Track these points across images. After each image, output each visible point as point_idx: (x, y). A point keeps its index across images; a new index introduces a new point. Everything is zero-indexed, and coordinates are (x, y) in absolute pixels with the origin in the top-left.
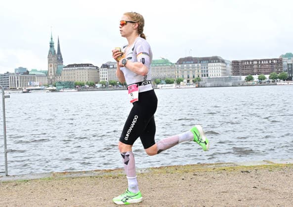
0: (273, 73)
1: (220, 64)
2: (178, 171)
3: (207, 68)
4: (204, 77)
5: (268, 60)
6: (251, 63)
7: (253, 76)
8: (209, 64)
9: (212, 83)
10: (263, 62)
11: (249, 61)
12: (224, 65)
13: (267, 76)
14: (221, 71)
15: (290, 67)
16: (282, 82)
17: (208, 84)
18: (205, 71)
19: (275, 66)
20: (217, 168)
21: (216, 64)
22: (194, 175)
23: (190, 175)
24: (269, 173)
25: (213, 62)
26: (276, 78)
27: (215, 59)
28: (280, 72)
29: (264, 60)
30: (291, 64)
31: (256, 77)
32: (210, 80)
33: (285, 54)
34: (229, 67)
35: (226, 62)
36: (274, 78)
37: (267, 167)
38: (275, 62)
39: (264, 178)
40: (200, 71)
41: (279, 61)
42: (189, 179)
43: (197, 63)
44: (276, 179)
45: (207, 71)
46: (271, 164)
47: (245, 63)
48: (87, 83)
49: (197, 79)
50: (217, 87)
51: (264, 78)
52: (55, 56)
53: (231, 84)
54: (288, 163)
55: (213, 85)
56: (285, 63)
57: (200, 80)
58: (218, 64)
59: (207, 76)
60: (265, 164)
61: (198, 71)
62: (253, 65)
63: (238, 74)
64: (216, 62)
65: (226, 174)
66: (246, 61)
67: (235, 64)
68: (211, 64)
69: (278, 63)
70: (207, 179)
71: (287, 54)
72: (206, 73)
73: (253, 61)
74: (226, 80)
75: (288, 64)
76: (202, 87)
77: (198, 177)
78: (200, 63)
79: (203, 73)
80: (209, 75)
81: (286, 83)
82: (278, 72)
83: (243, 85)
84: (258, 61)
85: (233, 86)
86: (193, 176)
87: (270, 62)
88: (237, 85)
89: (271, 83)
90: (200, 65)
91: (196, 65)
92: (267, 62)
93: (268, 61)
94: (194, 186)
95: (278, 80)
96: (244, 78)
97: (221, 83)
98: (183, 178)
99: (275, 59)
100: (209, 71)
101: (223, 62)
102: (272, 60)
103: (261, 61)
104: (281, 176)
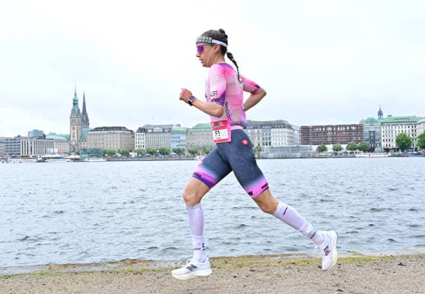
0: (351, 142)
1: (286, 130)
2: (228, 265)
3: (270, 134)
4: (265, 146)
5: (346, 126)
6: (324, 129)
7: (327, 146)
8: (272, 130)
9: (276, 154)
10: (338, 129)
11: (322, 127)
12: (292, 131)
13: (344, 146)
14: (286, 138)
15: (372, 135)
16: (362, 154)
17: (271, 155)
18: (266, 138)
19: (353, 134)
20: (284, 262)
21: (280, 130)
22: (251, 271)
23: (246, 270)
24: (358, 269)
25: (277, 128)
26: (355, 149)
27: (281, 125)
28: (360, 141)
29: (340, 126)
30: (374, 132)
31: (330, 147)
32: (273, 150)
33: (366, 119)
34: (297, 134)
35: (294, 127)
36: (353, 149)
37: (354, 260)
38: (353, 128)
39: (353, 277)
40: (261, 138)
41: (359, 128)
42: (244, 277)
43: (257, 128)
44: (368, 278)
45: (270, 138)
46: (358, 256)
47: (317, 129)
48: (119, 152)
49: (257, 148)
50: (282, 158)
51: (340, 149)
52: (80, 117)
53: (299, 154)
54: (383, 255)
55: (277, 157)
56: (366, 131)
57: (260, 150)
58: (283, 130)
59: (270, 144)
60: (352, 257)
61: (259, 139)
62: (326, 132)
63: (308, 143)
64: (280, 127)
65: (296, 270)
66: (318, 127)
67: (305, 131)
68: (274, 130)
69: (357, 131)
70: (269, 278)
71: (368, 119)
72: (268, 141)
73: (326, 127)
74: (294, 150)
75: (370, 132)
76: (263, 158)
77: (257, 274)
78: (261, 128)
79: (265, 141)
80: (272, 144)
81: (367, 155)
82: (357, 142)
83: (314, 157)
84: (332, 127)
85: (301, 158)
86: (251, 273)
87: (348, 128)
88: (306, 156)
89: (349, 155)
90: (261, 130)
91: (256, 131)
92: (344, 129)
93: (346, 127)
94: (251, 287)
95: (358, 151)
96: (315, 148)
97: (287, 154)
98: (236, 275)
99: (354, 125)
100: (272, 139)
101: (290, 127)
102: (350, 126)
103: (337, 127)
104: (376, 273)
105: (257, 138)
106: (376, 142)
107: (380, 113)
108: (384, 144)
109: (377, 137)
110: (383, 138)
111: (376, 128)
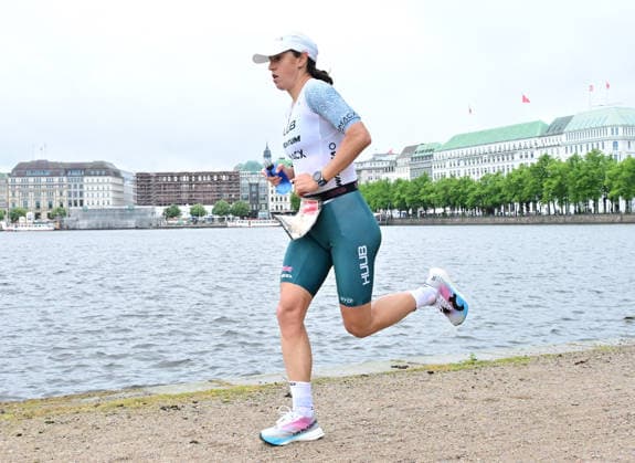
0: (221, 202)
1: (111, 179)
2: (6, 416)
3: (81, 186)
4: (73, 208)
5: (212, 174)
6: (176, 179)
7: (181, 208)
8: (85, 179)
9: (93, 221)
10: (200, 179)
11: (172, 175)
12: (119, 181)
13: (209, 209)
14: (111, 194)
15: (254, 189)
16: (238, 222)
17: (84, 223)
18: (76, 193)
19: (224, 187)
20: (104, 404)
21: (101, 179)
22: (50, 423)
23: (38, 423)
24: (224, 406)
25: (95, 175)
26: (226, 213)
27: (101, 169)
28: (235, 200)
29: (203, 174)
30: (257, 185)
31: (185, 210)
32: (87, 213)
33: (244, 163)
34: (130, 188)
35: (123, 175)
36: (222, 213)
37: (217, 393)
38: (224, 178)
39: (215, 420)
40: (65, 193)
41: (234, 178)
42: (36, 434)
43: (58, 175)
44: (239, 419)
45: (81, 194)
46: (226, 388)
47: (164, 179)
49: (58, 210)
50: (103, 229)
51: (203, 213)
53: (132, 223)
54: (263, 383)
55: (94, 226)
56: (244, 182)
57: (64, 214)
58: (106, 178)
59: (81, 204)
60: (215, 389)
61: (61, 194)
62: (180, 183)
63: (148, 203)
64: (100, 175)
65: (125, 416)
66: (166, 175)
67: (144, 180)
68: (90, 179)
69: (230, 182)
70: (78, 432)
71: (249, 163)
72: (78, 199)
73: (180, 175)
74: (124, 214)
75: (251, 185)
76: (68, 229)
77: (58, 428)
78: (66, 174)
79: (72, 199)
80: (85, 203)
81: (245, 223)
82: (230, 201)
83: (158, 227)
84: (190, 175)
85: (137, 228)
86: (45, 426)
87: (215, 178)
88: (146, 224)
89: (217, 223)
90: (65, 179)
91: (56, 179)
92: (209, 179)
93: (212, 176)
94: (47, 450)
95: (231, 216)
96: (160, 210)
97: (111, 221)
98: (21, 431)
99: (225, 173)
100: (85, 194)
101: (117, 174)
102: (219, 174)
103: (197, 175)
104: (251, 412)
105: (57, 192)
106: (261, 202)
107: (267, 154)
108: (272, 206)
109: (262, 194)
110: (270, 196)
111: (260, 178)
